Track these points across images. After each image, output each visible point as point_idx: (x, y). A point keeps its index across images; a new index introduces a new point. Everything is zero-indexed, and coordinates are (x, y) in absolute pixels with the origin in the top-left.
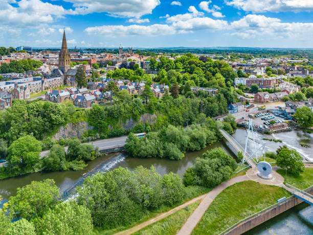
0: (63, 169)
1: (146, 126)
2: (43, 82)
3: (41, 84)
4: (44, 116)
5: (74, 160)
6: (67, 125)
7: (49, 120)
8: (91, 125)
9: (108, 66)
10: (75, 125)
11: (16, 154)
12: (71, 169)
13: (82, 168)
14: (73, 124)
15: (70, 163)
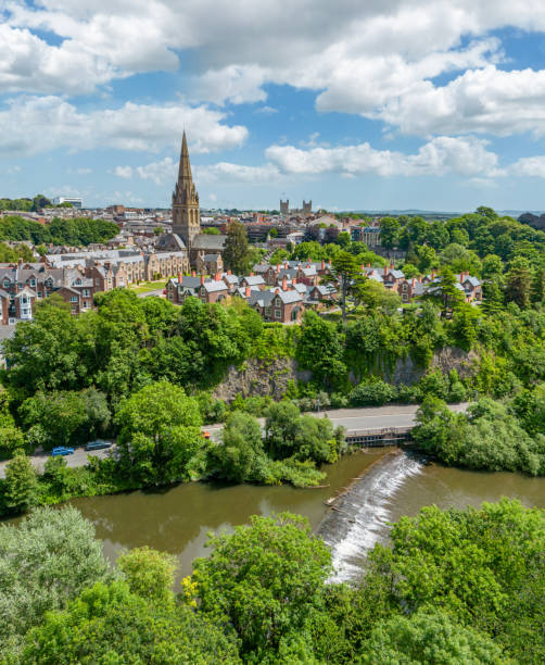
0: (264, 479)
1: (452, 381)
2: (147, 260)
3: (143, 264)
4: (187, 337)
5: (289, 456)
6: (245, 362)
7: (202, 347)
8: (305, 366)
9: (269, 238)
10: (264, 366)
11: (142, 429)
12: (287, 482)
13: (315, 483)
14: (259, 361)
15: (279, 464)
